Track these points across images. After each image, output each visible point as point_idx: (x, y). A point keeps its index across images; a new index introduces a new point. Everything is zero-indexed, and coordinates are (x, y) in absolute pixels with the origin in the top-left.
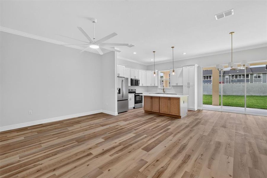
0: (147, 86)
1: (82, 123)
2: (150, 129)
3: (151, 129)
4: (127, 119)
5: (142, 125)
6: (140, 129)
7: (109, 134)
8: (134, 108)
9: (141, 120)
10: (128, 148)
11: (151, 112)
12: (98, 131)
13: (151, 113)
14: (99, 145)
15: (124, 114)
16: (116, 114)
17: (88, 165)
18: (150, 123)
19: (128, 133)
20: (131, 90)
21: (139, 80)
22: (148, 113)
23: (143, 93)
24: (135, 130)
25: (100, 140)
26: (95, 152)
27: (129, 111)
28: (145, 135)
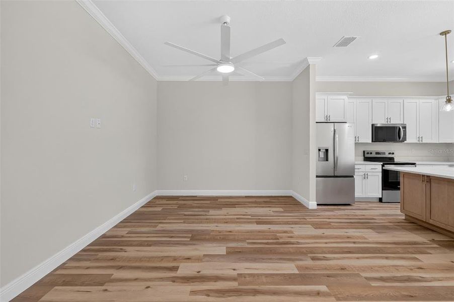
0: (440, 142)
1: (238, 207)
2: (364, 275)
3: (366, 278)
4: (329, 223)
5: (350, 252)
6: (331, 263)
7: (249, 243)
8: (381, 200)
9: (366, 239)
10: (241, 295)
11: (425, 222)
12: (238, 231)
13: (427, 226)
14: (207, 259)
15: (332, 210)
16: (312, 204)
17: (148, 287)
18: (387, 258)
19: (284, 259)
20: (377, 153)
21: (405, 128)
22: (416, 224)
23: (417, 163)
24: (313, 259)
25: (221, 249)
26: (185, 269)
27: (355, 206)
28: (323, 288)
